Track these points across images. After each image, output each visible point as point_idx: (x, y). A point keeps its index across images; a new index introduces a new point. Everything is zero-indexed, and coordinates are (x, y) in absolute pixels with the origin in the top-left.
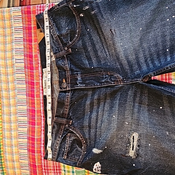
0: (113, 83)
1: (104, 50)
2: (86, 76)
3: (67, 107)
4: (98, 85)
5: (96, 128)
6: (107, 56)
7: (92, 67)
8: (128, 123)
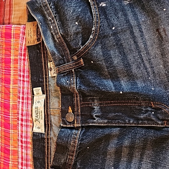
0: (160, 122)
1: (142, 65)
2: (108, 103)
4: (131, 122)
6: (148, 74)
7: (121, 92)
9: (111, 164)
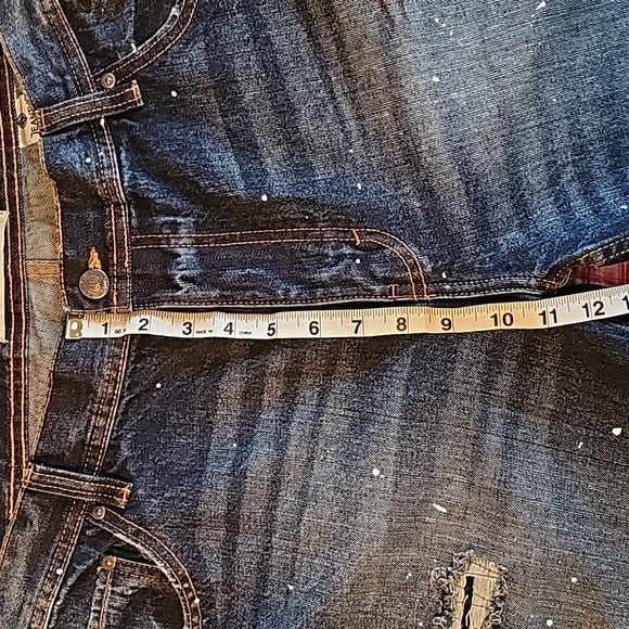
0: (377, 289)
1: (330, 107)
2: (224, 240)
3: (105, 409)
4: (293, 294)
5: (270, 533)
6: (346, 139)
7: (264, 198)
8: (444, 510)
9: (228, 435)
